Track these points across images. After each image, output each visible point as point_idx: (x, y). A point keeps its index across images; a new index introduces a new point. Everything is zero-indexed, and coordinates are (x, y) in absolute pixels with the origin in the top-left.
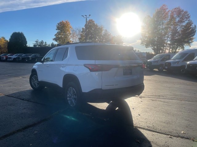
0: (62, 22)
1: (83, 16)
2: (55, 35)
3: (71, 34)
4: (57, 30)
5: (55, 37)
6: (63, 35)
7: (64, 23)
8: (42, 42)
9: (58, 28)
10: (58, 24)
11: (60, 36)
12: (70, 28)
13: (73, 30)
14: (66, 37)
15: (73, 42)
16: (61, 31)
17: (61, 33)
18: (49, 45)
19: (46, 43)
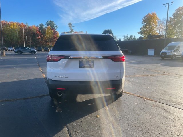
0: (148, 15)
1: (164, 5)
2: (141, 28)
3: (157, 26)
4: (142, 23)
5: (140, 31)
6: (148, 27)
7: (150, 15)
8: (131, 36)
9: (144, 21)
10: (144, 17)
11: (145, 29)
12: (157, 19)
13: (160, 22)
14: (152, 29)
15: (159, 33)
16: (147, 24)
17: (146, 26)
18: (137, 39)
19: (134, 37)
